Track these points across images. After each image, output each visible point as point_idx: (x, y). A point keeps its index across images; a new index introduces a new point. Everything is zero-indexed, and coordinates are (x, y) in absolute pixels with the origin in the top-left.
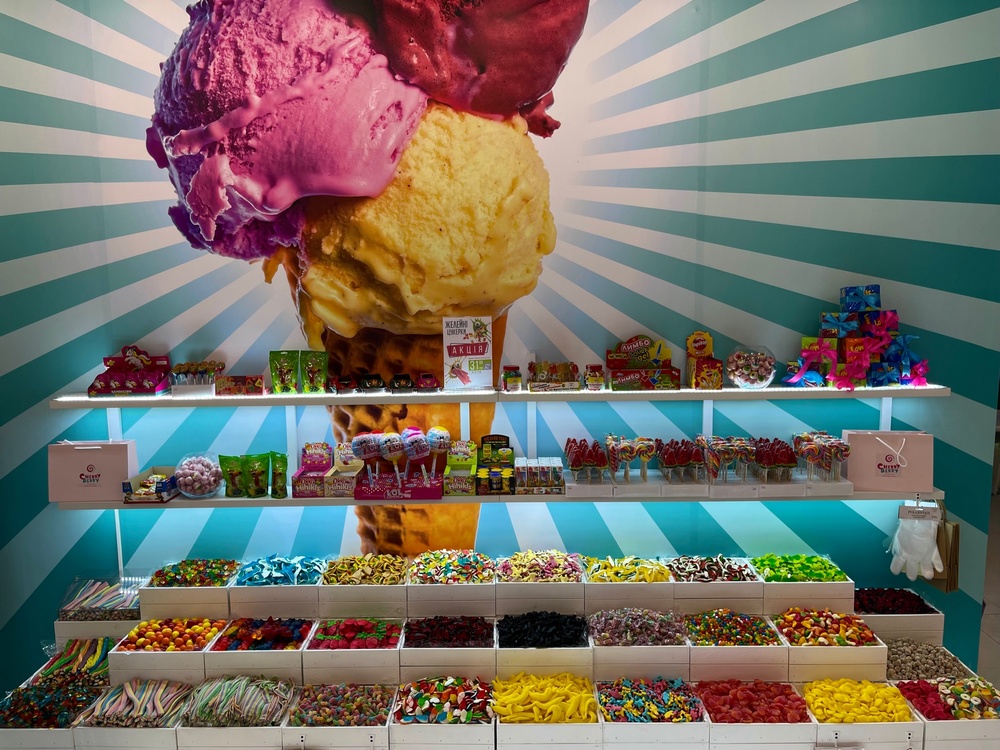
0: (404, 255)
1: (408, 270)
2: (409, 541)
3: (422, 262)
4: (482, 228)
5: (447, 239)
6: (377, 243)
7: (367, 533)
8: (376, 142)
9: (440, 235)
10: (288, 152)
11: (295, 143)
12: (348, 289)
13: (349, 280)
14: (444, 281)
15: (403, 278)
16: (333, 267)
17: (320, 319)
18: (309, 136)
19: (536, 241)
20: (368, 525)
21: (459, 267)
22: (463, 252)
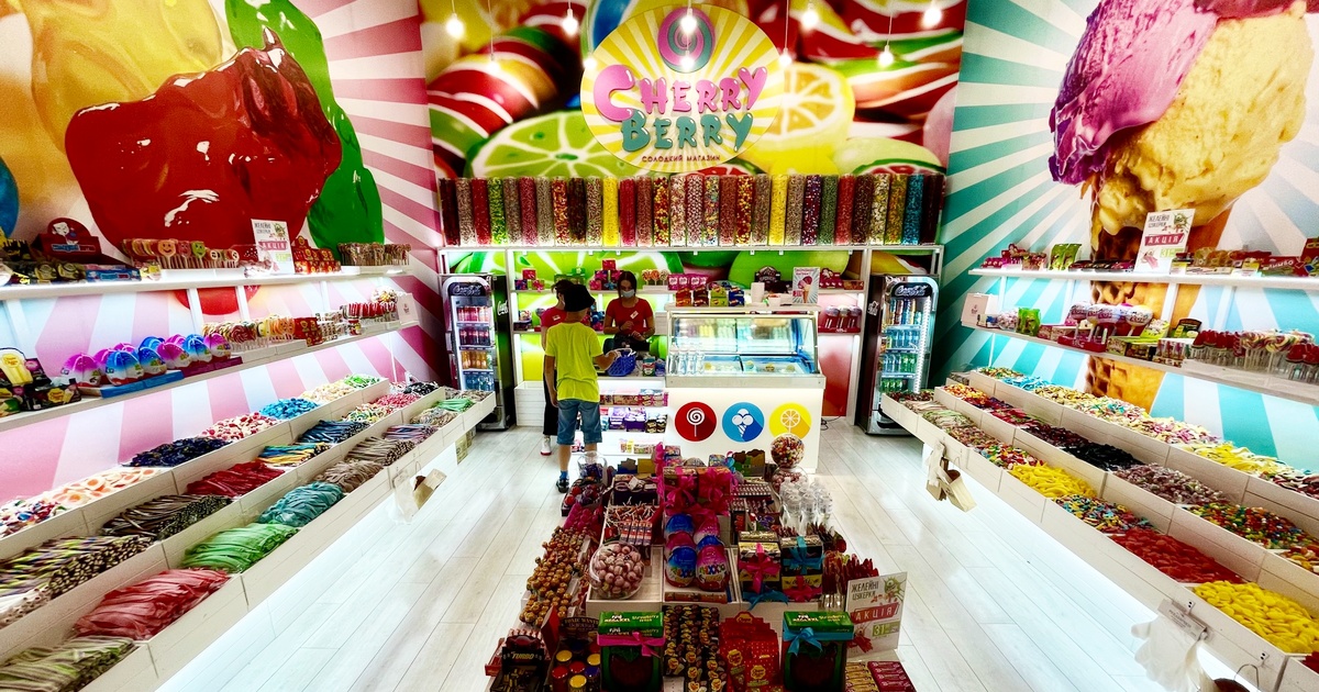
0: (1164, 165)
1: (1165, 177)
2: (1111, 389)
3: (1176, 169)
4: (1232, 128)
5: (1200, 144)
6: (1149, 160)
7: (1090, 379)
8: (1170, 73)
9: (1196, 143)
10: (1114, 101)
11: (1119, 94)
12: (1121, 197)
13: (1124, 191)
14: (1188, 182)
15: (1159, 183)
16: (1118, 182)
17: (1101, 223)
18: (1128, 84)
19: (1281, 130)
20: (1092, 373)
21: (1203, 168)
22: (1210, 154)
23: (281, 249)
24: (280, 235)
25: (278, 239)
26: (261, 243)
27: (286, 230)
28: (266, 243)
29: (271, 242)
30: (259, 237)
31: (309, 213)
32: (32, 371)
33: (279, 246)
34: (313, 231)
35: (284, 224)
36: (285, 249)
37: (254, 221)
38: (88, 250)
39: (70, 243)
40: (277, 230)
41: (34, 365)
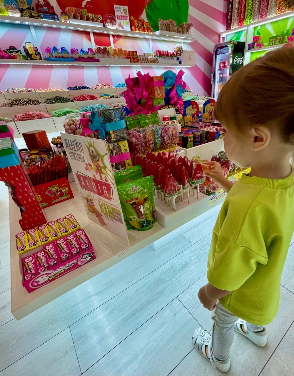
23: (125, 19)
24: (125, 13)
25: (124, 15)
26: (117, 16)
27: (127, 10)
28: (119, 16)
29: (122, 16)
30: (117, 13)
31: (146, 7)
32: (35, 51)
33: (124, 18)
34: (148, 16)
35: (126, 8)
36: (127, 19)
37: (115, 6)
38: (50, 11)
39: (45, 8)
40: (124, 10)
41: (36, 49)
